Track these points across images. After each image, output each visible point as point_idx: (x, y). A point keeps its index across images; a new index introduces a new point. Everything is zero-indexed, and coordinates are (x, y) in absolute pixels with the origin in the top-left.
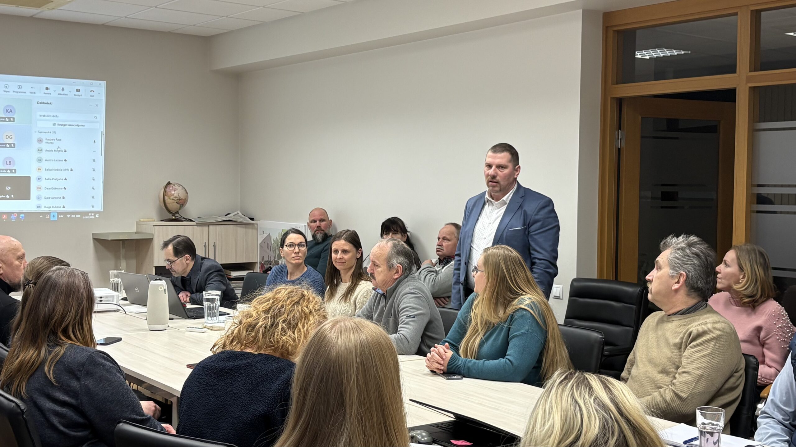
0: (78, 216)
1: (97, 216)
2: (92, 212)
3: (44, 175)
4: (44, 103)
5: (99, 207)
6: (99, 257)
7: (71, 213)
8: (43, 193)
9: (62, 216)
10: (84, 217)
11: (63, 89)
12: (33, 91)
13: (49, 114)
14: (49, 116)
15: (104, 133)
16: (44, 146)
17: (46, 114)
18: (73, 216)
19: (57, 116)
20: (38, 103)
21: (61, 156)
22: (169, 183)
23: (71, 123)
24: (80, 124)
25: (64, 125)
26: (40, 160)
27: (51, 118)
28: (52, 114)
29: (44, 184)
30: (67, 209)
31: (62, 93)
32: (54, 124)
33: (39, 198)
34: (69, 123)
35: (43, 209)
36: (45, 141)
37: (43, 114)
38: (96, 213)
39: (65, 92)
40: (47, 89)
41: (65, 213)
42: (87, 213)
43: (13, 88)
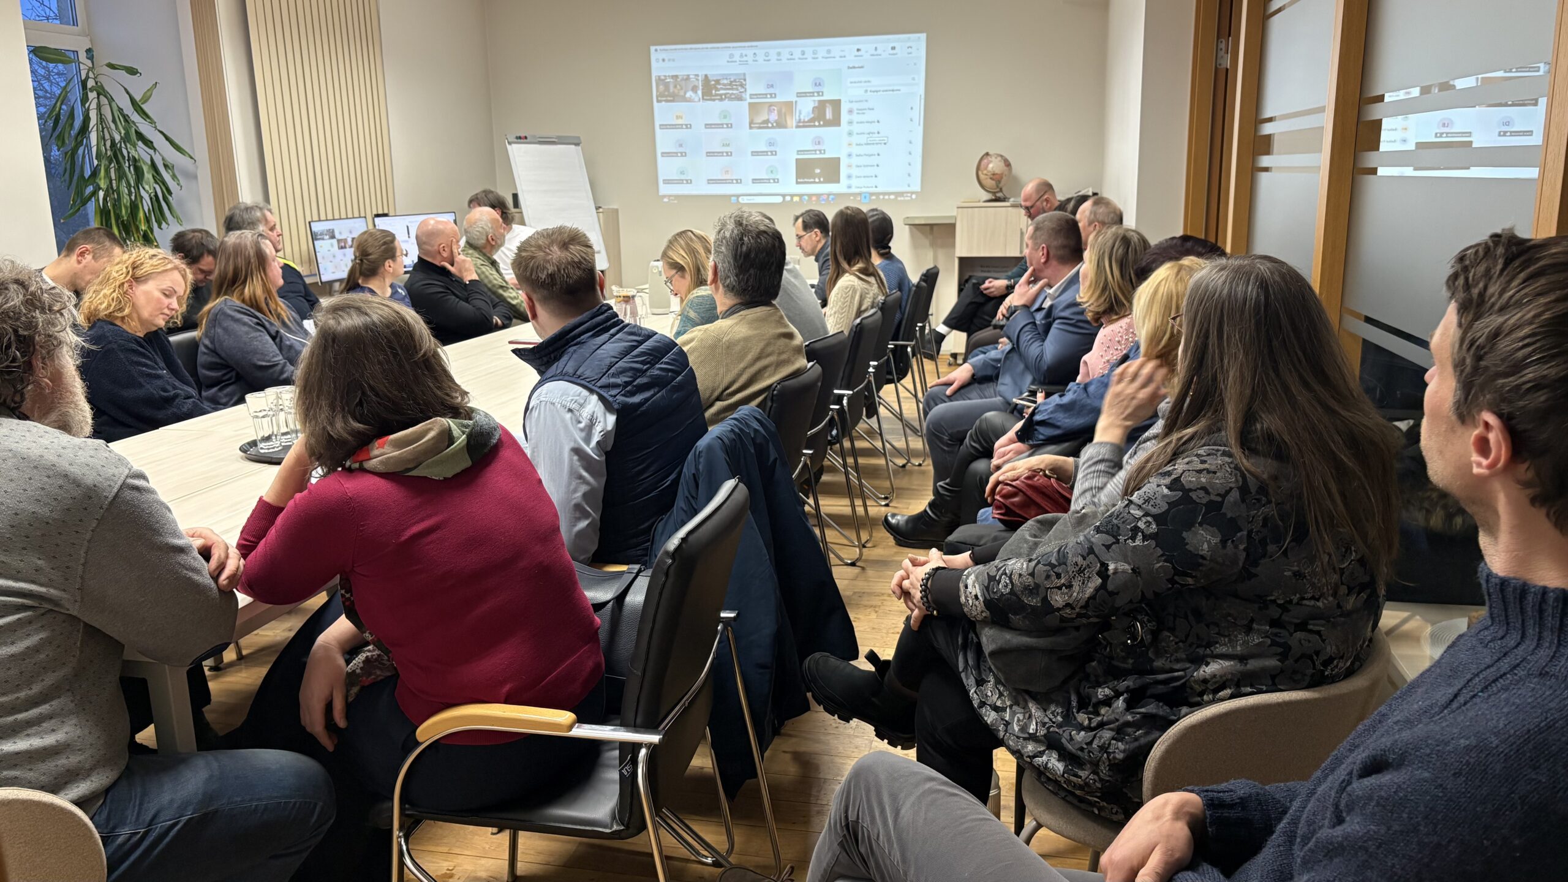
0: (892, 197)
1: (914, 196)
2: (908, 193)
3: (856, 150)
4: (854, 67)
5: (918, 188)
6: (916, 245)
7: (884, 194)
8: (855, 172)
9: (874, 197)
10: (899, 199)
11: (876, 49)
12: (842, 54)
13: (859, 79)
14: (861, 82)
15: (923, 97)
16: (855, 117)
17: (857, 79)
18: (887, 197)
19: (869, 82)
20: (849, 68)
21: (874, 128)
22: (987, 154)
23: (885, 88)
24: (895, 88)
25: (877, 91)
26: (850, 134)
27: (863, 84)
28: (863, 79)
29: (855, 161)
30: (879, 190)
31: (875, 53)
32: (866, 91)
33: (849, 177)
34: (882, 89)
35: (854, 190)
36: (856, 111)
37: (853, 80)
38: (912, 193)
39: (879, 52)
40: (858, 50)
41: (878, 194)
42: (901, 194)
43: (822, 52)
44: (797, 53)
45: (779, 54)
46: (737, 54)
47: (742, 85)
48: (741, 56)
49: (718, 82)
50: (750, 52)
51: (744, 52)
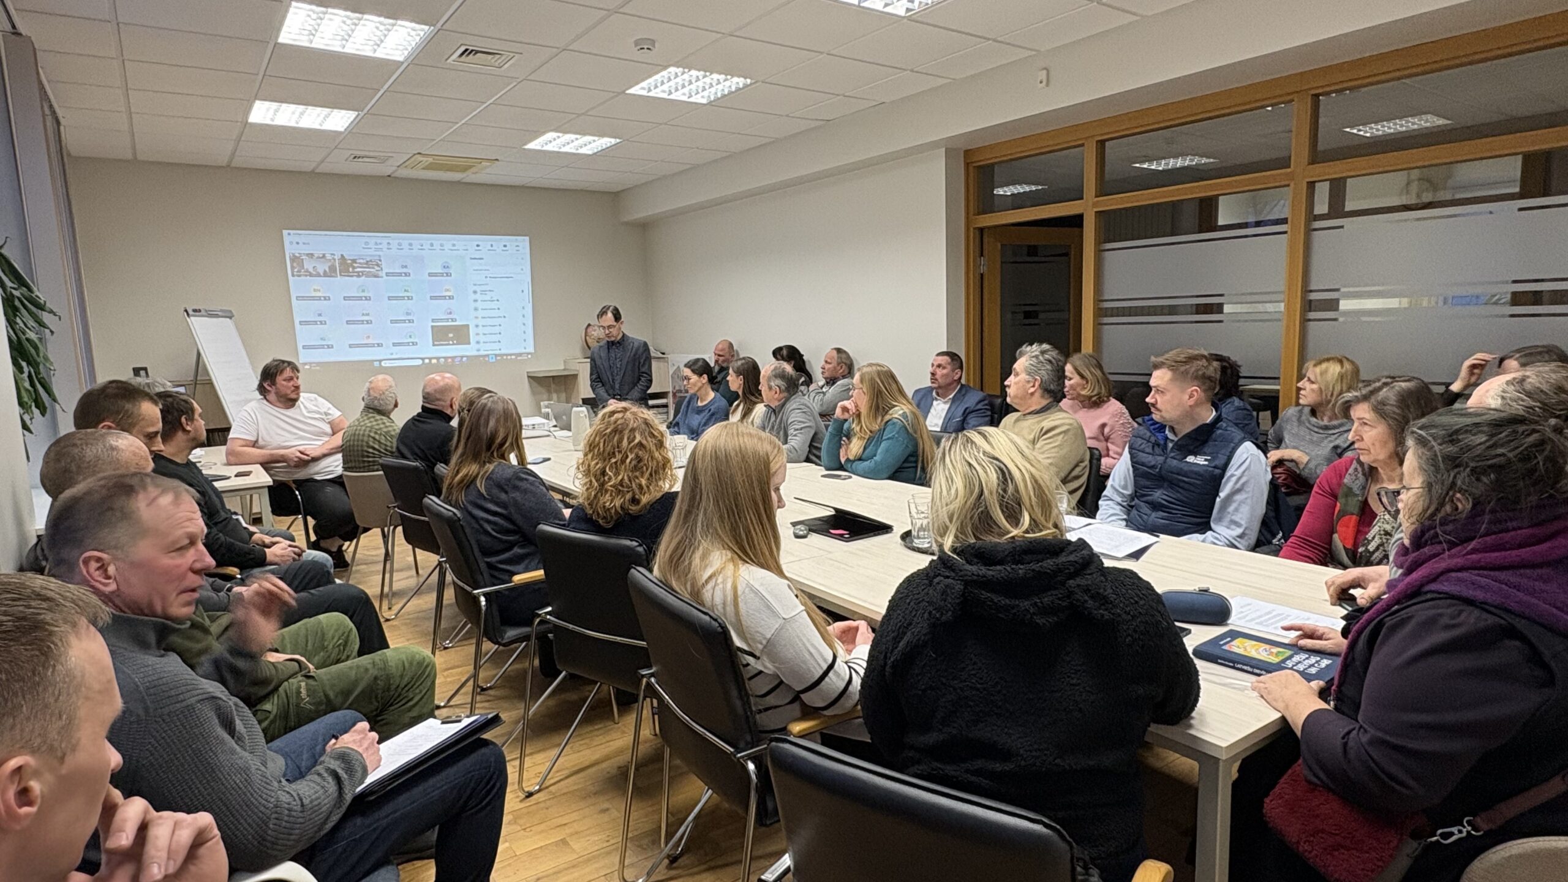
0: (513, 357)
1: (530, 356)
2: (525, 354)
3: (480, 322)
4: (476, 259)
5: (532, 350)
6: (534, 393)
7: (507, 355)
8: (482, 338)
9: (499, 358)
10: (519, 358)
11: (492, 246)
12: (465, 248)
13: (481, 268)
14: (481, 270)
15: (530, 283)
16: (478, 296)
17: (479, 268)
18: (509, 357)
19: (488, 270)
20: (471, 259)
21: (494, 305)
22: (589, 325)
23: (501, 276)
24: (509, 276)
25: (495, 277)
26: (476, 309)
27: (483, 271)
28: (484, 268)
29: (481, 329)
30: (503, 351)
31: (491, 248)
32: (486, 277)
33: (477, 342)
34: (499, 276)
35: (482, 353)
36: (479, 292)
37: (476, 268)
38: (528, 354)
39: (494, 247)
40: (478, 246)
41: (501, 355)
42: (520, 354)
43: (448, 246)
44: (427, 246)
45: (410, 245)
46: (372, 241)
47: (378, 265)
48: (376, 244)
49: (354, 261)
50: (385, 241)
51: (379, 241)
